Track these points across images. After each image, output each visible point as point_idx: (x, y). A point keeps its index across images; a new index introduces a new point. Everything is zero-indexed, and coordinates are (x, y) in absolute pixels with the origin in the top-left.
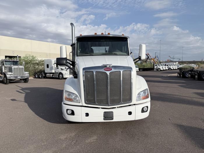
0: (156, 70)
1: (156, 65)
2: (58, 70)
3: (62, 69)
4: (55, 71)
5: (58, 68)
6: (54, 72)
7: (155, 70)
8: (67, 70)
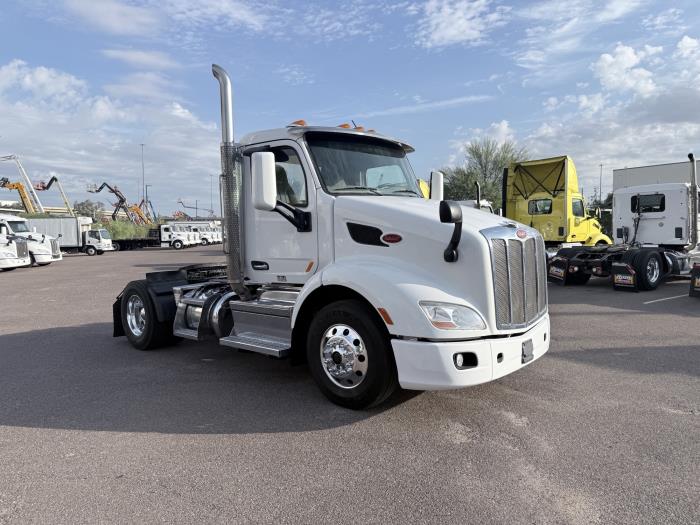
0: (167, 245)
1: (167, 230)
7: (163, 245)
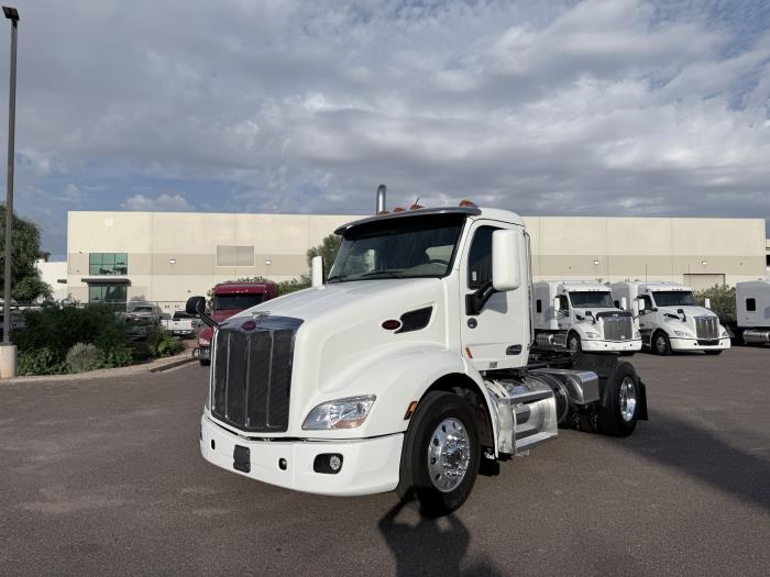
2: (566, 320)
3: (579, 317)
4: (560, 325)
5: (567, 315)
6: (557, 328)
8: (594, 323)
